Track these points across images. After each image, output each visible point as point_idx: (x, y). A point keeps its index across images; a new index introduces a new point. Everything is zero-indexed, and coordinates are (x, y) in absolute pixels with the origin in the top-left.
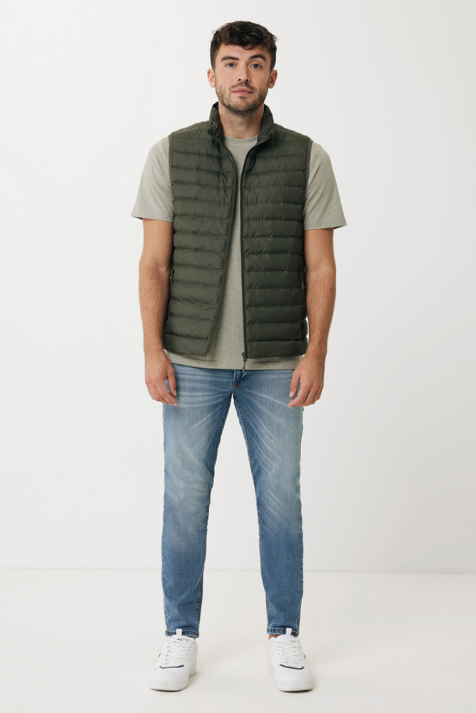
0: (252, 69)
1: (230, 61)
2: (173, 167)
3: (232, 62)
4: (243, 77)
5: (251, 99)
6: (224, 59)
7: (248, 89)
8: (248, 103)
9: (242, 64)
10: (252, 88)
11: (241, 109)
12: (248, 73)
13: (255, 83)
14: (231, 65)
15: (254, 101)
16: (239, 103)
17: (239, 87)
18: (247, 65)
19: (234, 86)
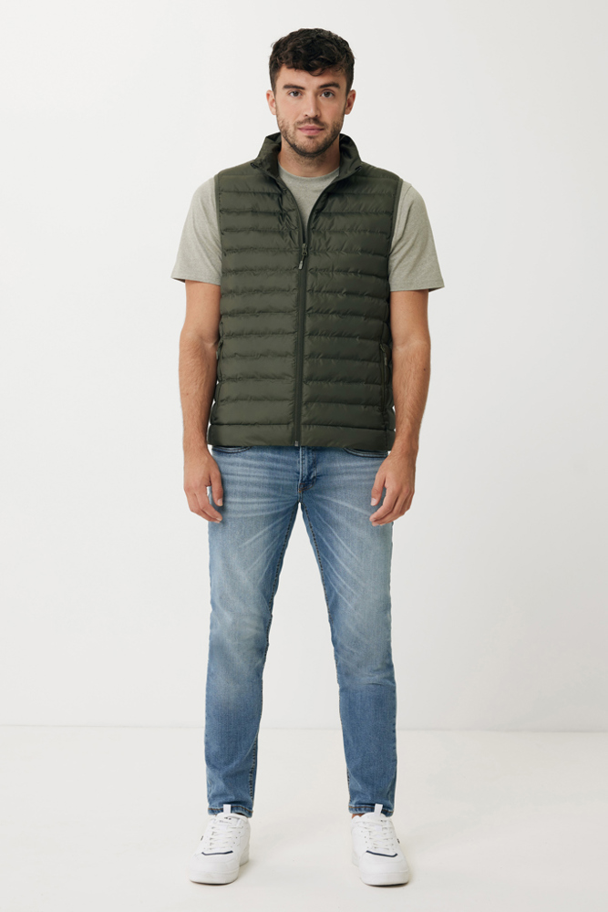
0: (322, 99)
1: (294, 90)
2: (222, 211)
3: (297, 91)
4: (311, 113)
5: (322, 138)
6: (286, 87)
7: (317, 126)
8: (317, 143)
9: (309, 94)
10: (322, 124)
11: (309, 150)
12: (317, 107)
13: (327, 117)
14: (296, 94)
15: (326, 139)
16: (306, 144)
17: (307, 125)
18: (316, 95)
19: (300, 123)
